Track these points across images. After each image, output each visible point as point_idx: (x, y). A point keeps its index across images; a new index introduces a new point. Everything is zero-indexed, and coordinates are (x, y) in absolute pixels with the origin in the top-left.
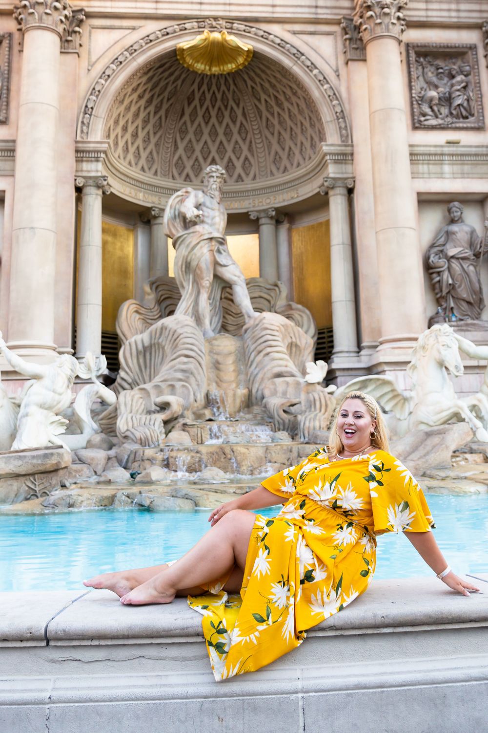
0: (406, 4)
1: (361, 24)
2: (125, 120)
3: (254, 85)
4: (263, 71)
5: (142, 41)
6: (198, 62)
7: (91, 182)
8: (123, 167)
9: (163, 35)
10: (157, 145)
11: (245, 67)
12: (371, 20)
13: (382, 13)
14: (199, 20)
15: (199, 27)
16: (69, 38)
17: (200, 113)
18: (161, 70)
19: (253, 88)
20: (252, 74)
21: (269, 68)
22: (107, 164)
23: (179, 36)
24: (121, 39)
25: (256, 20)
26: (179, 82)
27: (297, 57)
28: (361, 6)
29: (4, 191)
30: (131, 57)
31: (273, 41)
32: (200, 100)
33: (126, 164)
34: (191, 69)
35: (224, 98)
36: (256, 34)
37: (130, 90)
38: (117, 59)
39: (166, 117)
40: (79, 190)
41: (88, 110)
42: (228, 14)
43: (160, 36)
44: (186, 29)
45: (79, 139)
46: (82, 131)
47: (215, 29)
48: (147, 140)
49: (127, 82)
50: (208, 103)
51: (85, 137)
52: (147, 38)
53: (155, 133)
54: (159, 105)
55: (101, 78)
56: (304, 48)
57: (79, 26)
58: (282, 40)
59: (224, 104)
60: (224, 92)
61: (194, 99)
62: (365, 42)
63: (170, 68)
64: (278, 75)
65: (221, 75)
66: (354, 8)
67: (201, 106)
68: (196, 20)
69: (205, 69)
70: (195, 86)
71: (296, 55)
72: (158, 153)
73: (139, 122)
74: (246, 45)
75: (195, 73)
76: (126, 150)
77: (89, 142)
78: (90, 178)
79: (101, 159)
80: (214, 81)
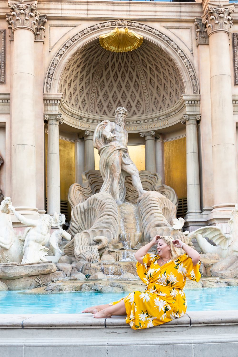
0: (233, 11)
1: (206, 23)
2: (70, 80)
3: (143, 59)
4: (149, 51)
5: (79, 34)
6: (111, 45)
7: (52, 117)
8: (69, 107)
9: (92, 30)
10: (87, 94)
11: (138, 48)
12: (213, 21)
13: (219, 16)
14: (112, 21)
15: (112, 25)
16: (38, 33)
17: (112, 75)
18: (90, 50)
19: (142, 60)
20: (142, 52)
21: (152, 48)
22: (61, 107)
23: (101, 31)
24: (67, 33)
25: (145, 20)
26: (100, 57)
27: (169, 43)
28: (207, 12)
29: (5, 123)
30: (74, 44)
31: (155, 33)
32: (112, 67)
33: (70, 106)
34: (107, 50)
35: (126, 66)
36: (145, 29)
37: (73, 62)
38: (65, 45)
39: (93, 78)
40: (46, 122)
41: (50, 76)
42: (129, 17)
43: (90, 30)
44: (104, 26)
45: (45, 92)
46: (47, 88)
47: (122, 26)
48: (82, 91)
49: (72, 58)
50: (116, 69)
51: (49, 91)
52: (82, 32)
53: (86, 87)
54: (88, 71)
55: (56, 56)
56: (173, 37)
57: (43, 25)
58: (160, 32)
59: (125, 69)
60: (126, 63)
61: (108, 67)
62: (209, 34)
63: (95, 48)
64: (157, 53)
65: (124, 52)
66: (202, 13)
67: (113, 71)
68: (110, 21)
69: (115, 49)
70: (109, 59)
71: (168, 41)
72: (88, 99)
73: (77, 81)
74: (139, 35)
75: (109, 51)
76: (71, 97)
77: (51, 94)
78: (52, 115)
79: (58, 104)
80: (120, 56)
